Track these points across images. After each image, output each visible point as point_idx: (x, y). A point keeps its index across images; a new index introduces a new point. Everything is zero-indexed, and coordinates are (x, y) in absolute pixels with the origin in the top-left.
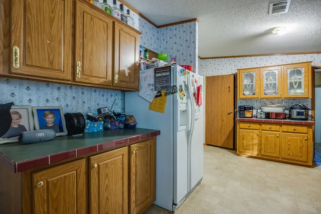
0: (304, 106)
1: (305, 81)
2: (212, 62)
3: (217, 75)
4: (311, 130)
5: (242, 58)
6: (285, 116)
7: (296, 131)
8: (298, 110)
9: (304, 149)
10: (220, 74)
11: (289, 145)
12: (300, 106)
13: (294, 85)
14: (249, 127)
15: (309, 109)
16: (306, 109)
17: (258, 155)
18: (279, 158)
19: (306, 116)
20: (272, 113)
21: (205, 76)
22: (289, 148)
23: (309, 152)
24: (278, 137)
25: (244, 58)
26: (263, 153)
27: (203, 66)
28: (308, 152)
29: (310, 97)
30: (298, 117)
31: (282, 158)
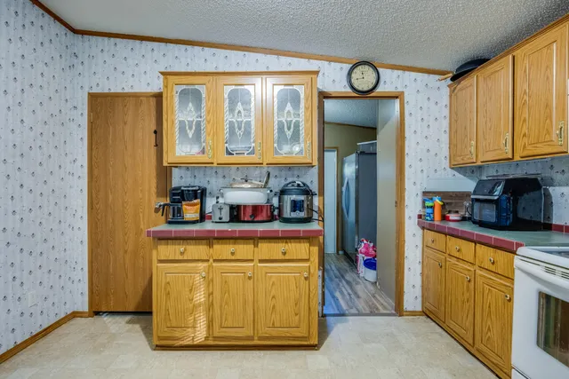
0: (304, 184)
1: (307, 121)
2: (106, 49)
3: (119, 91)
4: (315, 250)
5: (183, 47)
6: (272, 213)
7: (287, 257)
8: (294, 197)
9: (304, 302)
10: (127, 90)
11: (273, 297)
12: (299, 185)
13: (286, 129)
14: (182, 253)
15: (313, 194)
16: (307, 192)
17: (207, 338)
18: (252, 338)
19: (308, 212)
20: (245, 206)
21: (87, 90)
22: (274, 307)
23: (312, 310)
24: (250, 278)
25: (189, 47)
26: (217, 332)
27: (80, 59)
28: (310, 308)
29: (316, 163)
30: (294, 215)
31: (260, 338)
